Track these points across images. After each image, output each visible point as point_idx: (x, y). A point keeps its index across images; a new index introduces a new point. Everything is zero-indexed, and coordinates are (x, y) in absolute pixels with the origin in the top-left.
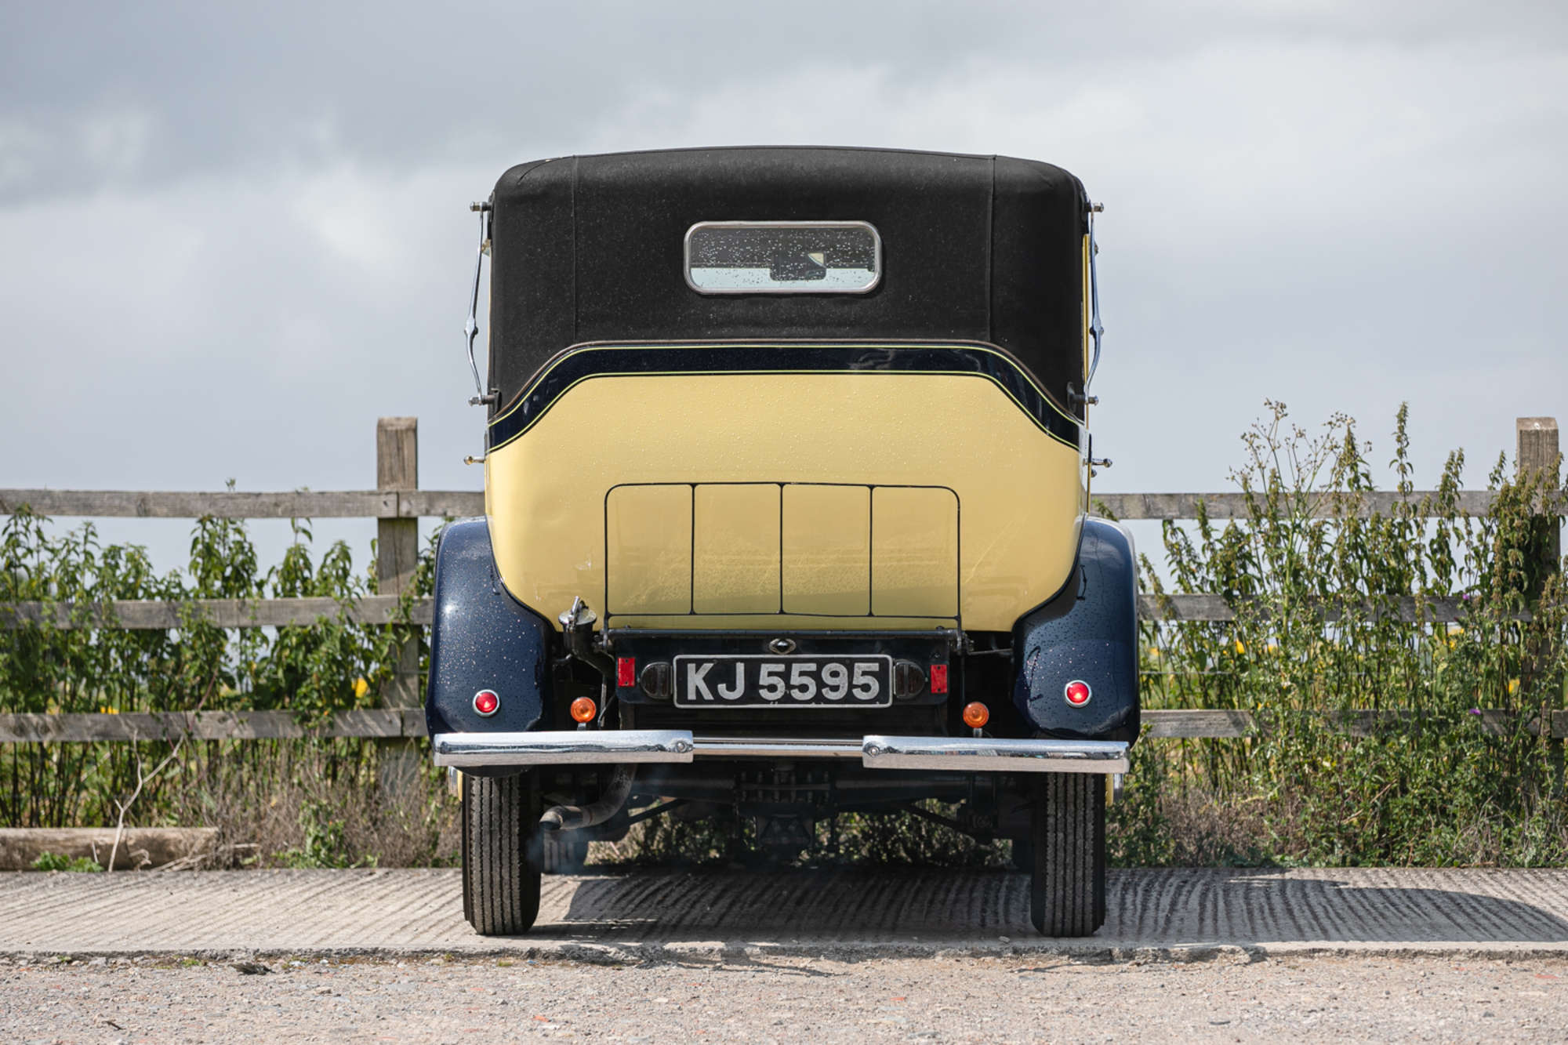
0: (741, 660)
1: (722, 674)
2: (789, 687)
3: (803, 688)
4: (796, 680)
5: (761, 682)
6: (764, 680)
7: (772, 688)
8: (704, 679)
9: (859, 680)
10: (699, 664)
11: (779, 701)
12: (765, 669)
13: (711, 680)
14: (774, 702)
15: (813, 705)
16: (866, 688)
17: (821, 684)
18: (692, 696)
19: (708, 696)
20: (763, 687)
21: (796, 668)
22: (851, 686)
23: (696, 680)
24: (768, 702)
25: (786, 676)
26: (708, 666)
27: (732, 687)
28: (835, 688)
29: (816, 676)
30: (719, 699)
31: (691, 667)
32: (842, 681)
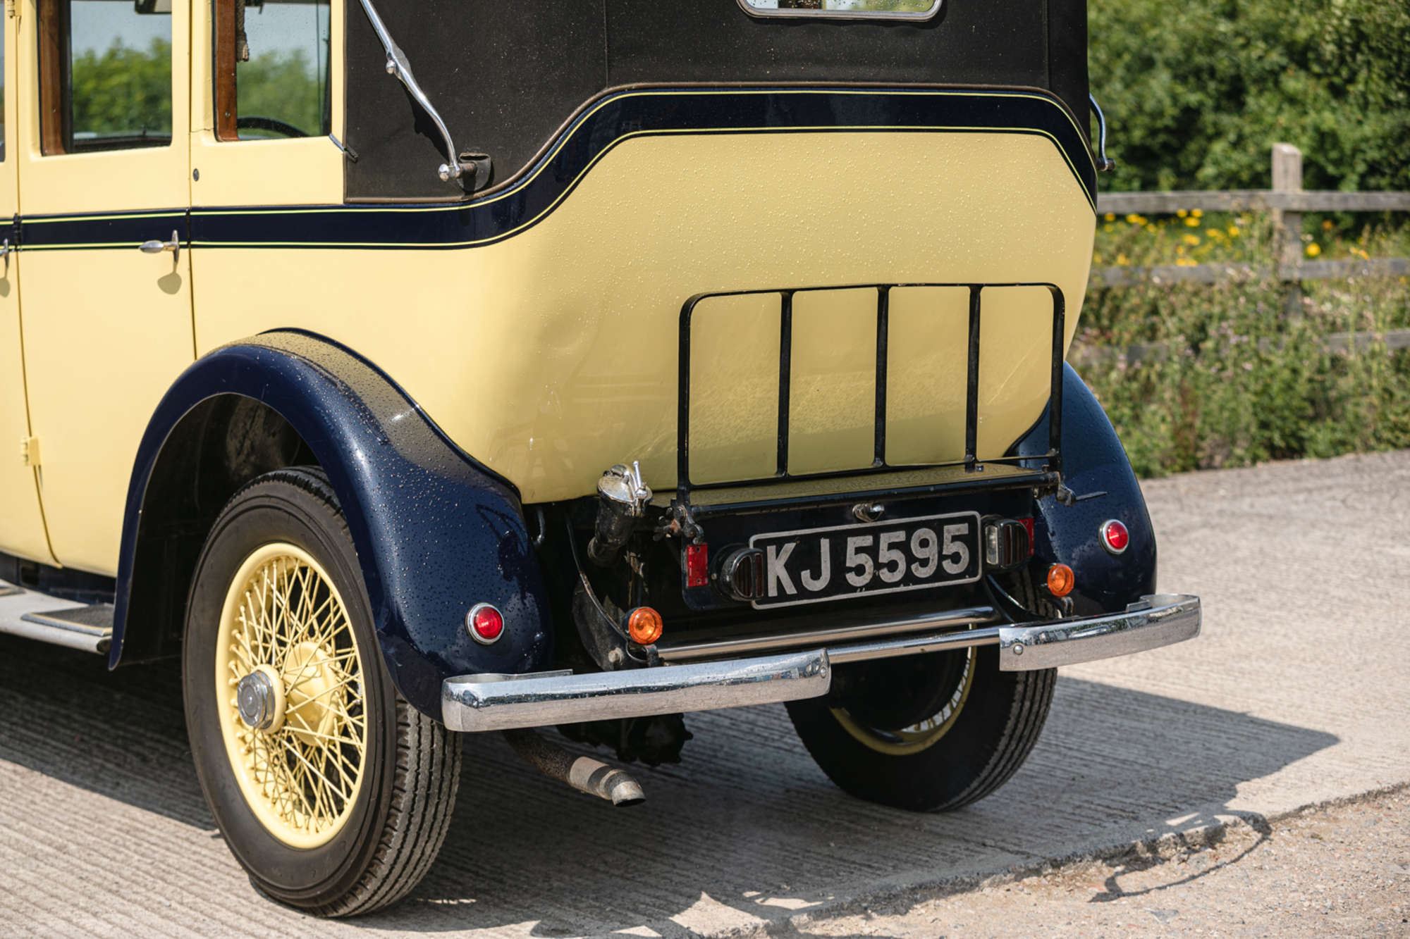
0: (825, 535)
1: (804, 559)
2: (878, 566)
3: (892, 566)
4: (885, 556)
5: (848, 564)
6: (852, 560)
7: (860, 570)
8: (787, 566)
9: (950, 548)
10: (779, 543)
11: (868, 587)
12: (853, 543)
13: (793, 567)
14: (861, 588)
15: (902, 588)
16: (956, 558)
17: (911, 559)
18: (773, 592)
19: (790, 589)
20: (850, 570)
21: (885, 539)
22: (942, 557)
23: (777, 568)
24: (854, 589)
25: (873, 551)
26: (790, 547)
27: (816, 575)
28: (924, 563)
29: (904, 547)
30: (803, 592)
31: (771, 550)
32: (931, 552)
